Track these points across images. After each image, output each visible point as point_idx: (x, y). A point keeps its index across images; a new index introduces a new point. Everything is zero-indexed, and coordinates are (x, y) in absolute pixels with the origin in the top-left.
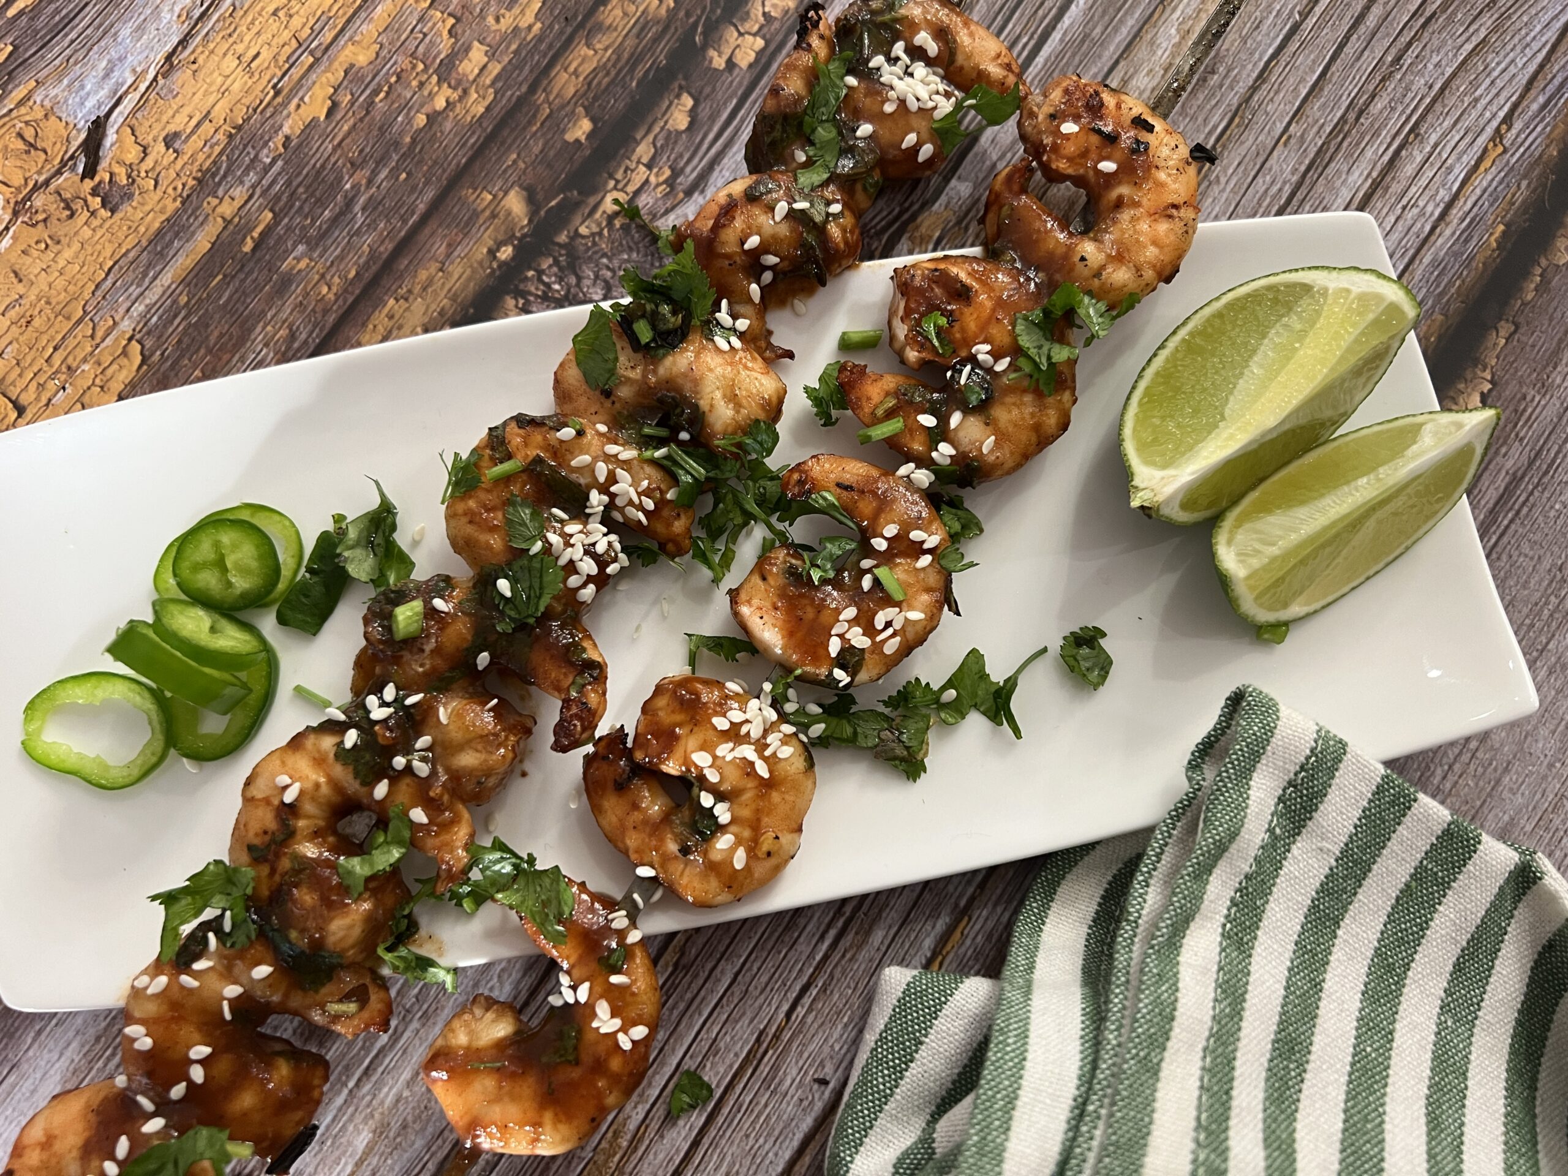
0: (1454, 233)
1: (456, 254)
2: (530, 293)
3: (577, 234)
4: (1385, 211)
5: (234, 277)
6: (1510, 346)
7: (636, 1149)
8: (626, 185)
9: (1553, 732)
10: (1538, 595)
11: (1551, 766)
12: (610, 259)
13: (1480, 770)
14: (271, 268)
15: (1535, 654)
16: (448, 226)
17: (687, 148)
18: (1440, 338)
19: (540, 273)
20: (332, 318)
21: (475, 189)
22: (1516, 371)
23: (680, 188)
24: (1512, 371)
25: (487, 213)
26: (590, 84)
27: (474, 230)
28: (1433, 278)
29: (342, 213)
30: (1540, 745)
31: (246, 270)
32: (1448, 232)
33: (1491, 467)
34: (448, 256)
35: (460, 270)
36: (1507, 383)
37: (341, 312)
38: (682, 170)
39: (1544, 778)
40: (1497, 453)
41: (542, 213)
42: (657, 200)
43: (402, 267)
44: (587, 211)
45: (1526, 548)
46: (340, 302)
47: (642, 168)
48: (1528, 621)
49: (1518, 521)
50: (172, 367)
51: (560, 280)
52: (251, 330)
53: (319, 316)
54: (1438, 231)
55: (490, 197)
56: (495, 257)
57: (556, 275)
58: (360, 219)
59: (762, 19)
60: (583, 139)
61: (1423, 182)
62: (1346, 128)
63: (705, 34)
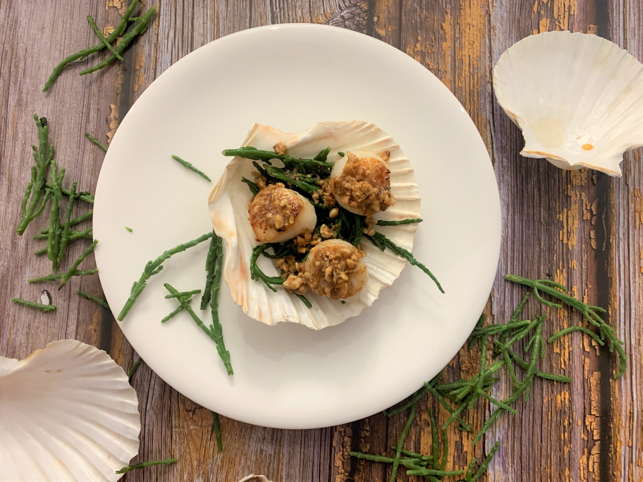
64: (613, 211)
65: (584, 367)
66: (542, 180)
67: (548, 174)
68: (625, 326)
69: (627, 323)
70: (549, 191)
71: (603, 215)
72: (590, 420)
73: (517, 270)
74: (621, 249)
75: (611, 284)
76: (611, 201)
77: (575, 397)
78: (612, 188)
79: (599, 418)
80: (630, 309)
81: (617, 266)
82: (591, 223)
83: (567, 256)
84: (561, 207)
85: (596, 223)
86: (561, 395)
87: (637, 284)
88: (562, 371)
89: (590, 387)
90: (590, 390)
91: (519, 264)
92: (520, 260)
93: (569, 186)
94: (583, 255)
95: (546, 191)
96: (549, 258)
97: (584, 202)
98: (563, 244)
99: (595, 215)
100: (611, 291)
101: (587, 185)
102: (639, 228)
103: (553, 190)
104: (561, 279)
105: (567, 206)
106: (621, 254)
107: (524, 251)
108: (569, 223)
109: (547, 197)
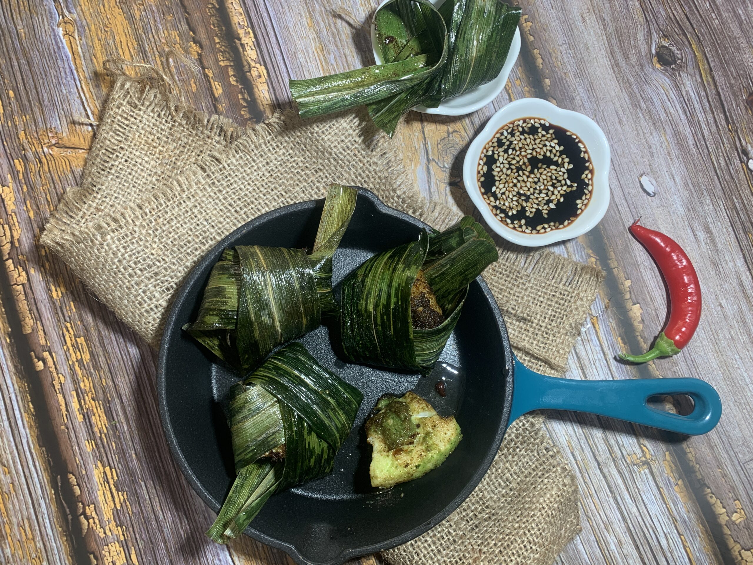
64: (60, 529)
65: (45, 333)
66: (158, 532)
67: (152, 543)
68: (10, 397)
69: (8, 401)
70: (145, 522)
71: (72, 519)
72: (21, 278)
73: (153, 414)
74: (38, 486)
75: (38, 440)
76: (66, 540)
77: (45, 296)
78: (70, 558)
79: (12, 283)
80: (8, 419)
81: (37, 464)
82: (83, 504)
83: (99, 452)
84: (125, 508)
85: (77, 505)
86: (62, 293)
87: (8, 452)
88: (68, 319)
89: (30, 314)
90: (30, 310)
91: (154, 422)
92: (154, 427)
93: (122, 538)
94: (82, 461)
95: (149, 521)
96: (121, 442)
97: (98, 526)
98: (109, 465)
99: (81, 515)
100: (36, 431)
101: (101, 549)
102: (23, 520)
103: (141, 526)
104: (99, 423)
105: (118, 513)
106: (36, 480)
107: (153, 439)
108: (109, 493)
109: (145, 513)
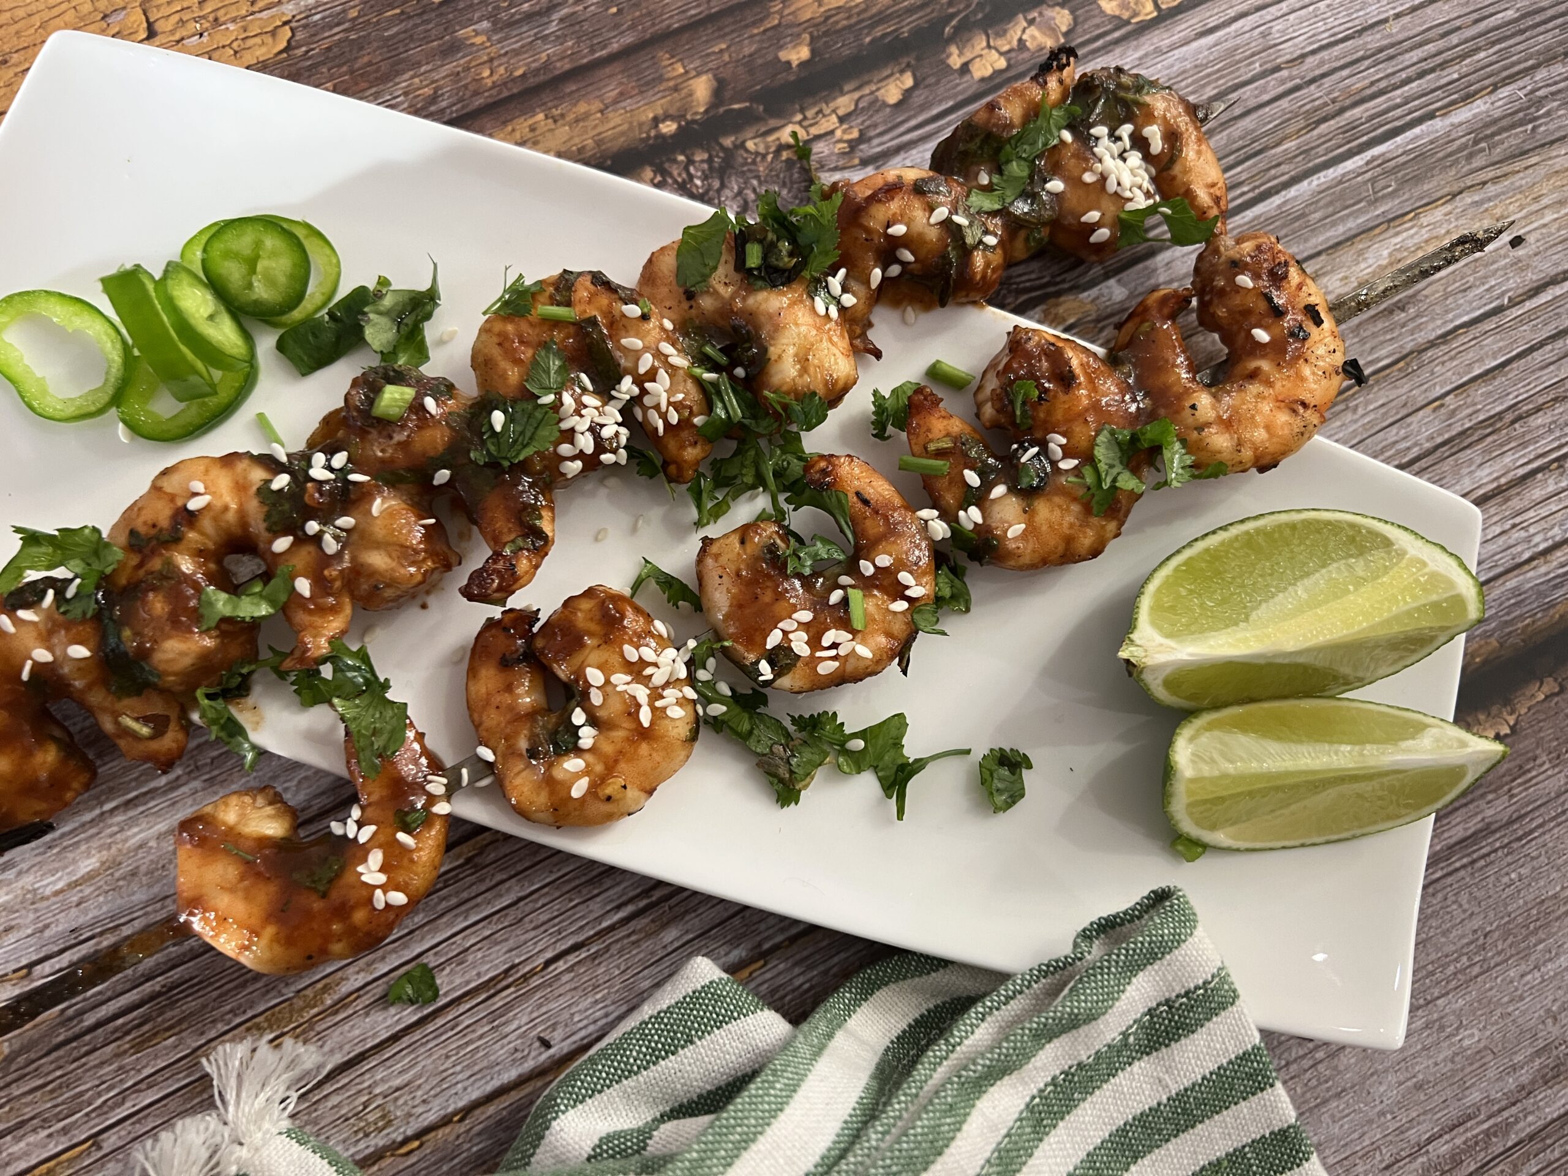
0: (1548, 573)
1: (623, 104)
2: (672, 177)
3: (742, 146)
4: (1495, 519)
5: (410, 17)
6: (1546, 705)
7: (336, 1012)
8: (811, 125)
9: (1400, 1084)
10: (1453, 948)
11: (1382, 1114)
12: (760, 183)
13: (1314, 1082)
14: (449, 28)
15: (1421, 1001)
16: (629, 76)
17: (885, 122)
18: (1485, 662)
19: (690, 161)
20: (479, 102)
21: (673, 57)
22: (1540, 730)
23: (860, 154)
24: (1536, 728)
25: (671, 84)
26: (827, 18)
27: (651, 93)
28: (1507, 604)
29: (539, 13)
30: (1382, 1089)
31: (425, 17)
32: (1543, 569)
33: (1471, 806)
34: (616, 102)
35: (618, 121)
36: (1526, 737)
37: (490, 100)
38: (870, 139)
39: (1370, 1122)
40: (1483, 796)
41: (721, 110)
42: (832, 154)
43: (568, 90)
44: (763, 129)
45: (1464, 898)
46: (494, 92)
47: (834, 118)
48: (1430, 968)
49: (1469, 869)
50: (310, 68)
51: (705, 178)
52: (398, 73)
53: (468, 94)
54: (1535, 563)
55: (682, 70)
56: (657, 126)
57: (703, 172)
58: (553, 27)
59: (1015, 43)
60: (795, 64)
61: (1544, 512)
62: (1498, 425)
63: (957, 30)
